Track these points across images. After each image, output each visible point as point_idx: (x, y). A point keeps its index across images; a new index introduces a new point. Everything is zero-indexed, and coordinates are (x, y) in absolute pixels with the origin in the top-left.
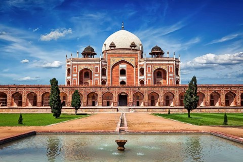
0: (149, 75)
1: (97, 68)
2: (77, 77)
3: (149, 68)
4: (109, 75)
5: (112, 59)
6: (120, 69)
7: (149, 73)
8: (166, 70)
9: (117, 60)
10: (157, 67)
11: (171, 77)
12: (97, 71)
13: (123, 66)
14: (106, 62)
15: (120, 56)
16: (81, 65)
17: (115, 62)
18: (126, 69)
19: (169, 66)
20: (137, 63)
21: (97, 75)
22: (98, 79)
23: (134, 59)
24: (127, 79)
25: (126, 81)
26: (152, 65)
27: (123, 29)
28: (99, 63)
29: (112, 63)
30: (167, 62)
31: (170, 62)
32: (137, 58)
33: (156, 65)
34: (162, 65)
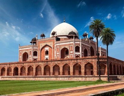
0: (58, 53)
1: (30, 51)
2: (21, 58)
3: (58, 48)
4: (39, 55)
5: (41, 44)
6: (45, 50)
7: (58, 52)
8: (68, 48)
9: (44, 44)
10: (63, 47)
11: (71, 54)
12: (30, 53)
13: (47, 49)
14: (37, 47)
15: (44, 42)
16: (23, 50)
17: (42, 47)
18: (48, 50)
19: (71, 46)
20: (54, 46)
21: (30, 56)
22: (31, 58)
23: (52, 43)
24: (49, 57)
25: (48, 58)
26: (60, 46)
27: (64, 22)
28: (31, 48)
29: (41, 47)
30: (69, 43)
31: (71, 43)
32: (54, 42)
33: (62, 45)
34: (66, 45)
